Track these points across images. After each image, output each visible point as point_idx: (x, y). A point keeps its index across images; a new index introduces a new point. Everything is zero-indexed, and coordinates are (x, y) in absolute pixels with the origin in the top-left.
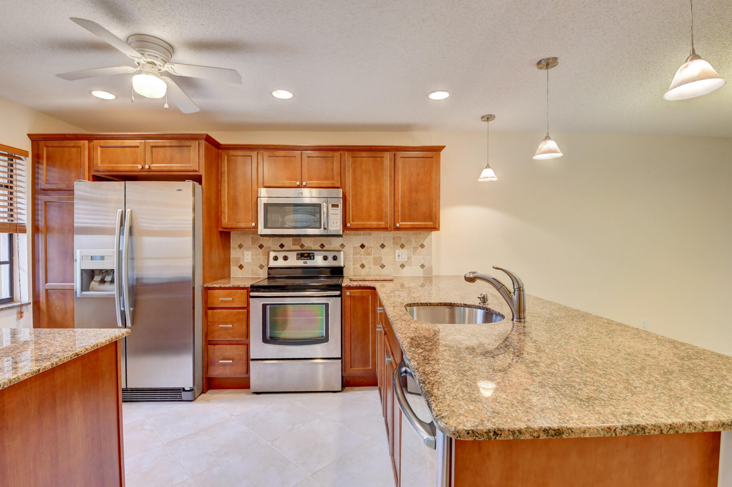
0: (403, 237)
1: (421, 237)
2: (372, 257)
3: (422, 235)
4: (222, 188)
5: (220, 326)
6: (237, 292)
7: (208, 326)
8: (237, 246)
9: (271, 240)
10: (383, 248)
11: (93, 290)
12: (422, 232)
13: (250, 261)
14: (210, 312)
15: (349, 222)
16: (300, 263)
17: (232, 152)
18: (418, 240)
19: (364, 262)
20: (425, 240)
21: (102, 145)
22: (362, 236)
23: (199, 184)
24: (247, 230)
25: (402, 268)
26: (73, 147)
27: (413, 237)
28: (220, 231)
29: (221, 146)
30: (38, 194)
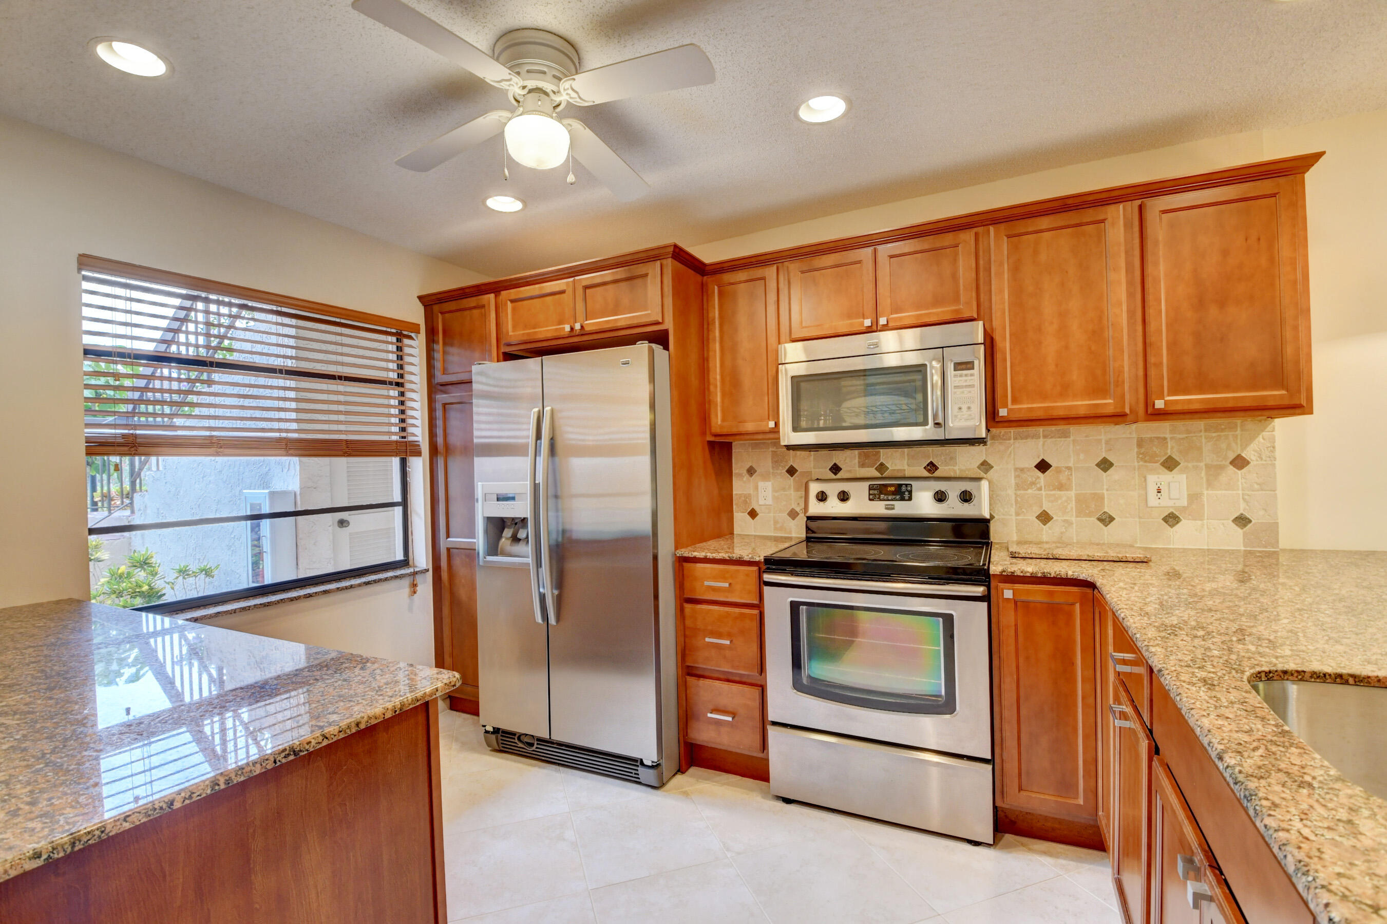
0: (1172, 438)
1: (1236, 437)
2: (1072, 494)
3: (1239, 432)
4: (711, 354)
5: (707, 640)
6: (738, 571)
7: (685, 636)
8: (745, 472)
9: (812, 458)
10: (1105, 470)
11: (504, 554)
12: (1239, 422)
13: (769, 501)
14: (688, 607)
15: (1005, 406)
16: (879, 508)
17: (728, 277)
18: (1224, 446)
19: (1047, 506)
20: (1247, 445)
21: (513, 297)
22: (1041, 439)
23: (662, 347)
24: (760, 437)
25: (1172, 526)
26: (475, 308)
27: (1206, 438)
28: (710, 443)
29: (707, 268)
30: (435, 393)
